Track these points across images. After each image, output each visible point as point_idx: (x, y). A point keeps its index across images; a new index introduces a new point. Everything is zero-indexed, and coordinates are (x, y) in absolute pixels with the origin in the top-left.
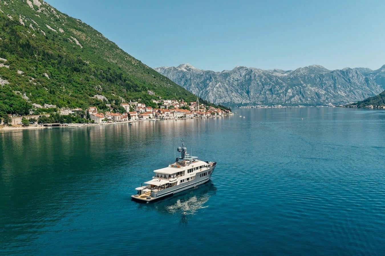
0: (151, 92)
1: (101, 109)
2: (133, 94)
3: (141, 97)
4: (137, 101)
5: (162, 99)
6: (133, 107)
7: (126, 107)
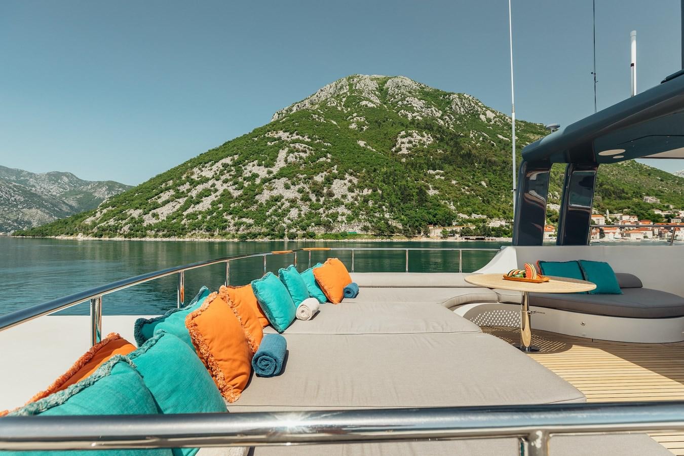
0: (650, 200)
1: (553, 222)
2: (614, 202)
3: (630, 206)
4: (622, 212)
5: (675, 208)
6: (613, 221)
7: (599, 219)
